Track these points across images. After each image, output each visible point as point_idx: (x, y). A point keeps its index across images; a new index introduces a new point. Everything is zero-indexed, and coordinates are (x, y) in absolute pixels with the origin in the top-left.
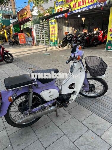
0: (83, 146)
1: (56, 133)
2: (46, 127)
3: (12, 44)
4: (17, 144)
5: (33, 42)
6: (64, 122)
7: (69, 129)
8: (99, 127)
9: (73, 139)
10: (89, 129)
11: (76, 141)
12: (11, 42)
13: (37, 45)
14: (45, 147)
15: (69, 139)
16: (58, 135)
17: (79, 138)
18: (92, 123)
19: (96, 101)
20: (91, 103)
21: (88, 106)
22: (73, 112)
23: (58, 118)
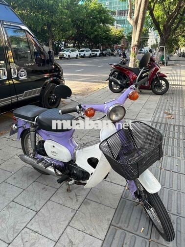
0: (21, 241)
1: (37, 201)
2: (44, 189)
4: (16, 177)
7: (48, 214)
10: (56, 242)
11: (28, 230)
14: (14, 200)
15: (31, 220)
16: (35, 204)
17: (36, 232)
19: (148, 237)
20: (134, 228)
21: (118, 225)
22: (89, 207)
23: (66, 193)
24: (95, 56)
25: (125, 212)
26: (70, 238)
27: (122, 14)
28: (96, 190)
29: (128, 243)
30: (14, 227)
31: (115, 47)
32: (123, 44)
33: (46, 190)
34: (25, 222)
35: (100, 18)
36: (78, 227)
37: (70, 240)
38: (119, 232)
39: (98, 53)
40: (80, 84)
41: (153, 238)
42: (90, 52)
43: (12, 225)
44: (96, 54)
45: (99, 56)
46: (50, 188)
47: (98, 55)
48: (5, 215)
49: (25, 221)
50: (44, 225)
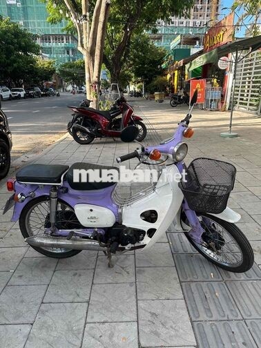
0: (93, 339)
1: (78, 291)
2: (75, 275)
3: (175, 103)
4: (21, 274)
5: (222, 103)
6: (110, 281)
7: (104, 299)
8: (162, 330)
9: (92, 317)
10: (138, 322)
11: (92, 325)
12: (174, 98)
13: (229, 109)
14: (44, 301)
15: (87, 313)
16: (78, 295)
17: (104, 323)
18: (156, 316)
19: (221, 279)
20: (204, 276)
21: (189, 280)
22: (146, 274)
23: (108, 271)
24: (19, 97)
25: (186, 266)
26: (149, 311)
27: (46, 39)
28: (141, 255)
29: (208, 291)
30: (70, 330)
31: (44, 84)
32: (55, 81)
33: (80, 275)
34: (81, 319)
35: (19, 43)
36: (149, 297)
37: (150, 312)
38: (193, 285)
39: (22, 94)
40: (21, 137)
41: (226, 279)
42: (10, 92)
43: (66, 328)
44: (20, 95)
45: (24, 98)
46: (82, 271)
47: (22, 96)
48: (45, 322)
49: (79, 317)
50: (108, 311)
